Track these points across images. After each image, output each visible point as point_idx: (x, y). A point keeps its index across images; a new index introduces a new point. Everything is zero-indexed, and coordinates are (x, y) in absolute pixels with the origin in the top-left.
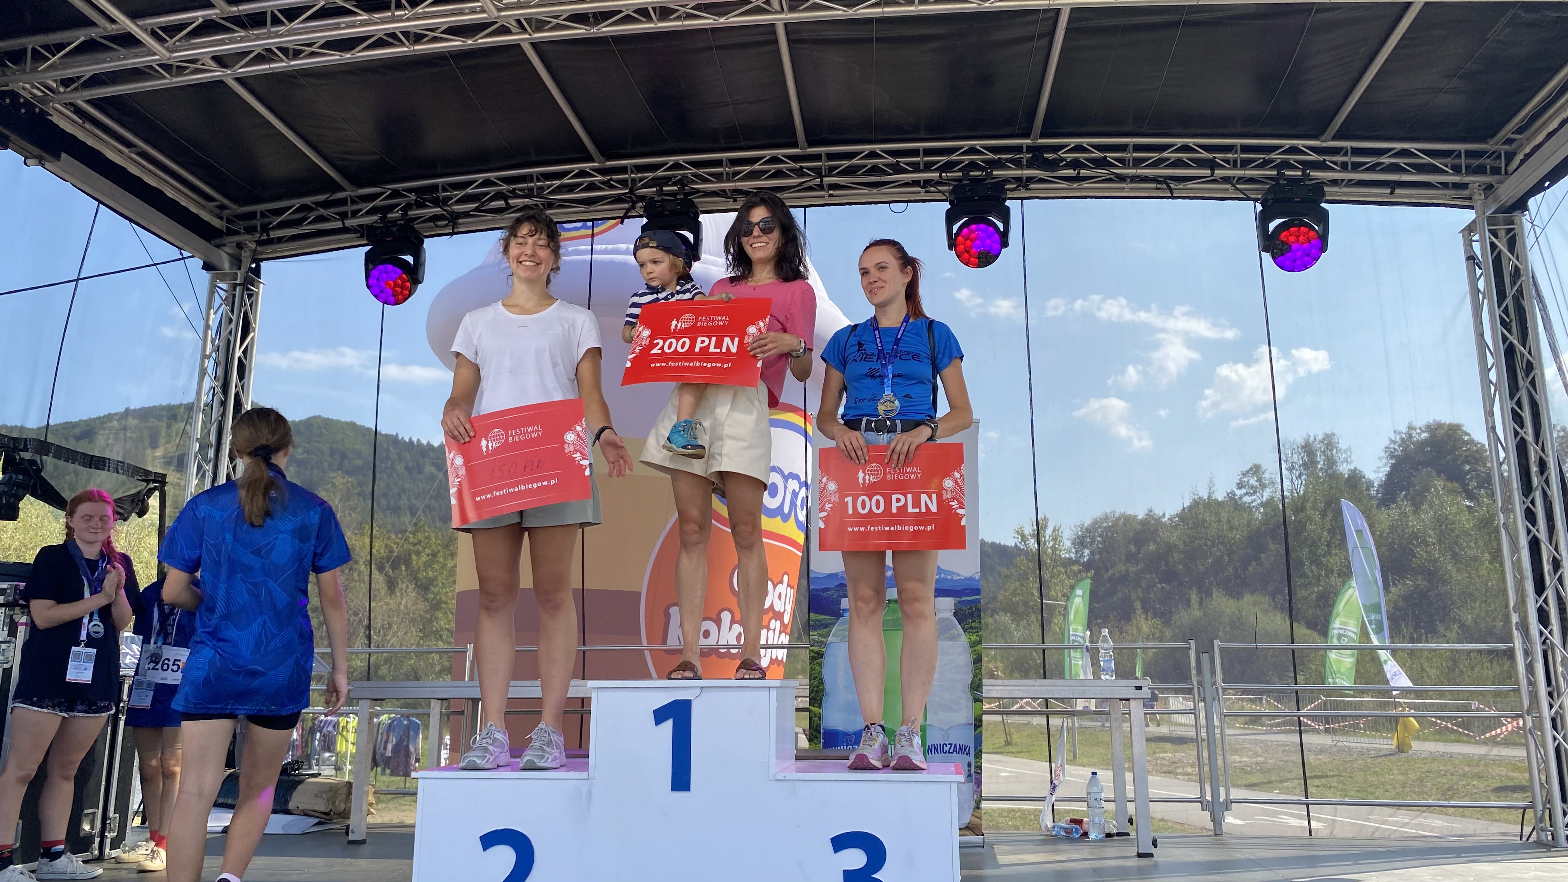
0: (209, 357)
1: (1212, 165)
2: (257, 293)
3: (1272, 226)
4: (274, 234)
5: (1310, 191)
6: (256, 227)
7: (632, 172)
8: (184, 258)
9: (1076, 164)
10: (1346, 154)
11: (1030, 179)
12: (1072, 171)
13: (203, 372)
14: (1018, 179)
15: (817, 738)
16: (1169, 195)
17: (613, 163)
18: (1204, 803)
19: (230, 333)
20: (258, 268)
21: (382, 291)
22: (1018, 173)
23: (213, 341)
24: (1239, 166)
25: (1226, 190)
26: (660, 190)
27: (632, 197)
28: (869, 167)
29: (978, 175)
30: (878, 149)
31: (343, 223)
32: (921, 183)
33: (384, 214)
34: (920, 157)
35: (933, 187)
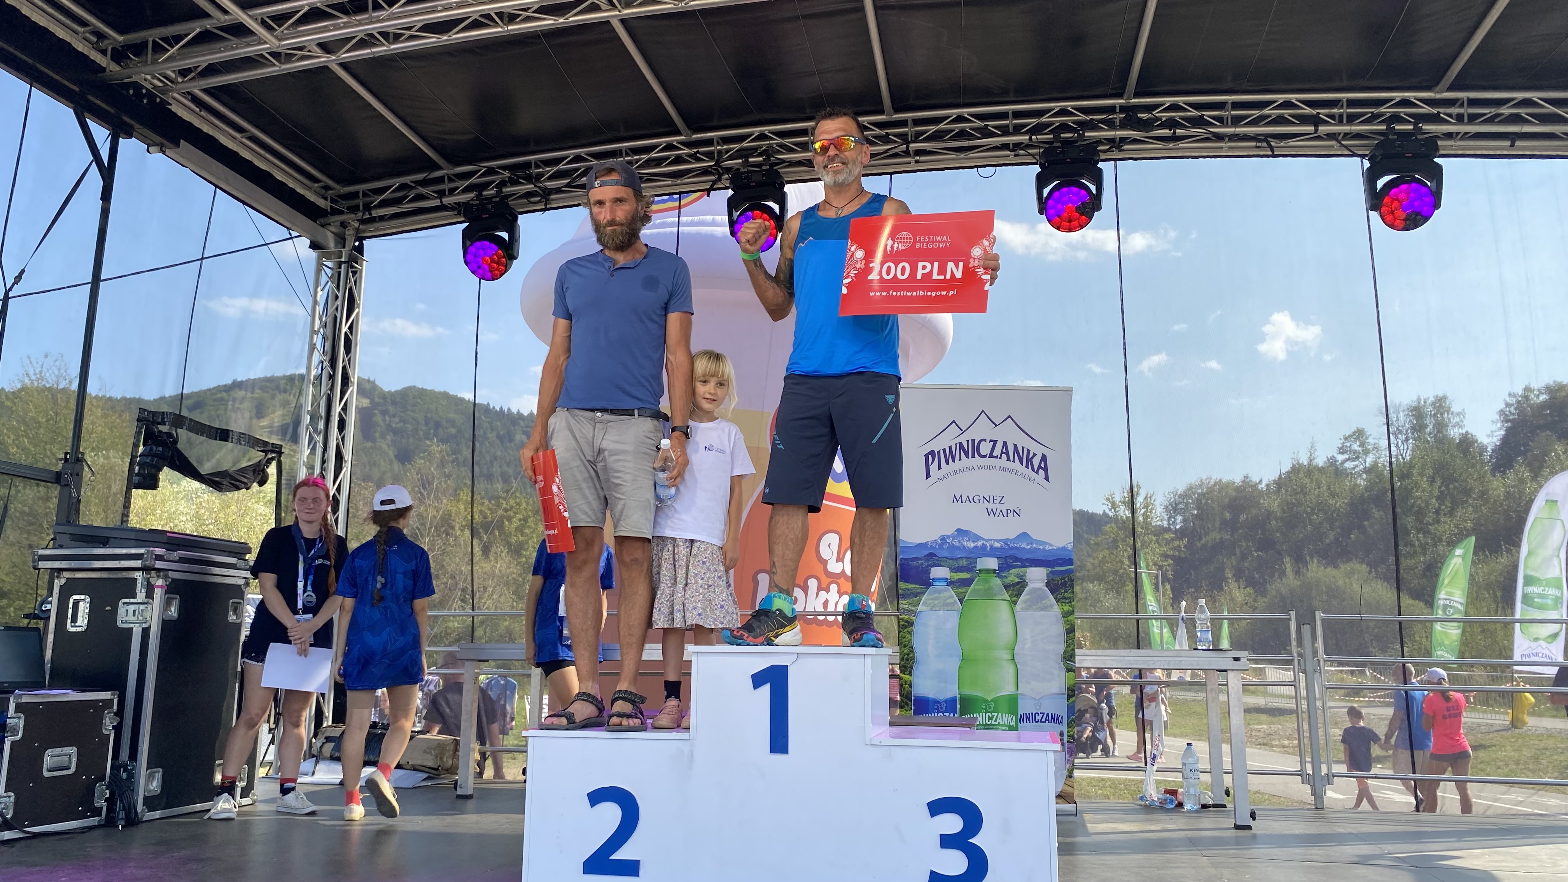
0: (317, 332)
1: (1316, 121)
2: (361, 271)
3: (1380, 183)
4: (376, 213)
5: (1423, 145)
6: (358, 206)
7: (718, 144)
8: (292, 238)
9: (1172, 124)
10: (1462, 105)
11: (1123, 140)
12: (1168, 131)
13: (312, 347)
14: (1111, 141)
15: (907, 704)
16: (1270, 153)
17: (699, 136)
18: (1305, 776)
19: (337, 309)
20: (361, 245)
21: (479, 267)
22: (1111, 134)
23: (321, 318)
24: (1345, 122)
25: (1333, 146)
26: (745, 161)
27: (719, 169)
28: (956, 131)
29: (1070, 137)
30: (966, 113)
31: (441, 201)
32: (1010, 146)
33: (480, 191)
34: (1009, 119)
35: (1022, 150)
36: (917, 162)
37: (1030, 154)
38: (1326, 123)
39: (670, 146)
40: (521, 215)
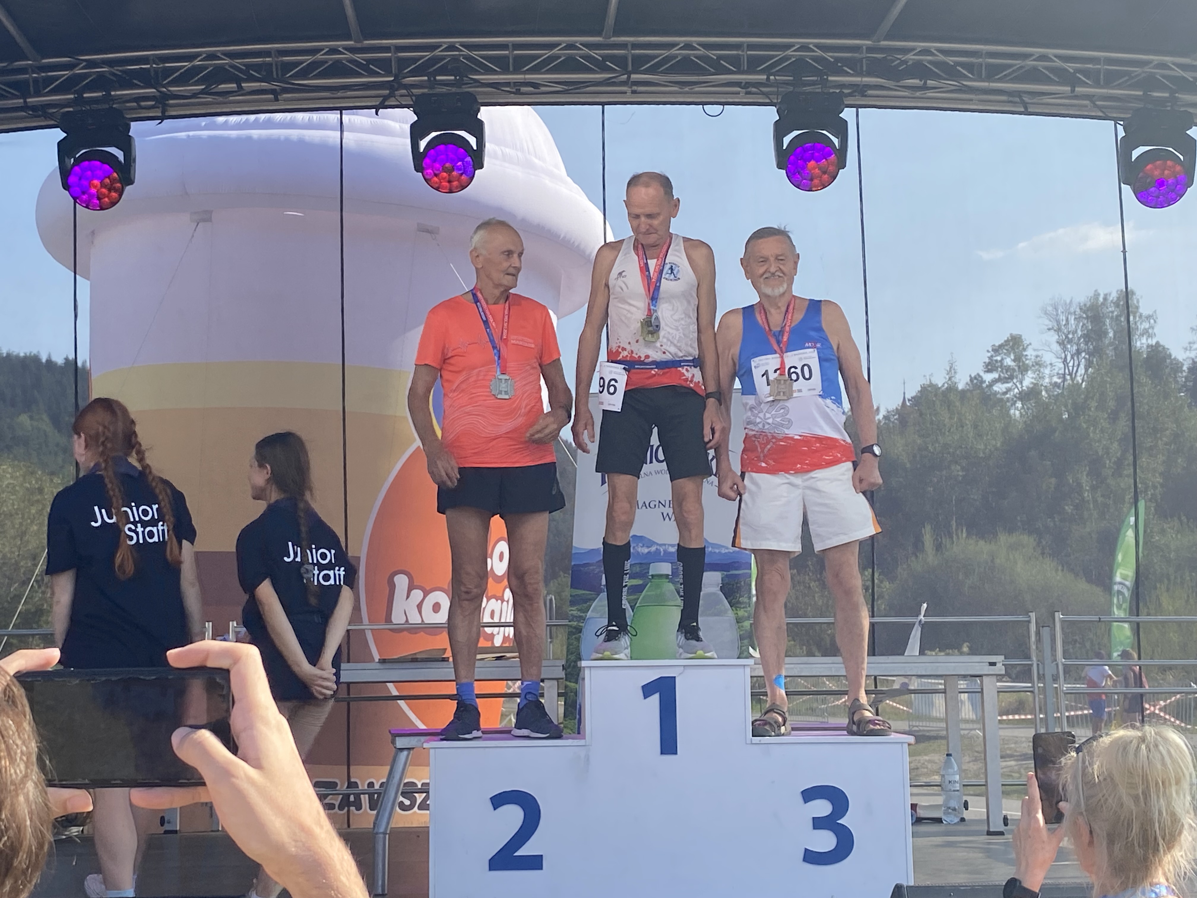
3: (1135, 154)
7: (393, 52)
11: (868, 86)
12: (918, 81)
14: (856, 86)
16: (1023, 110)
17: (373, 42)
21: (82, 193)
22: (857, 80)
25: (1086, 106)
26: (432, 79)
27: (395, 84)
28: (679, 58)
29: (812, 80)
30: (695, 41)
31: (25, 102)
32: (743, 84)
33: (80, 93)
34: (743, 51)
35: (755, 87)
36: (634, 92)
37: (763, 93)
38: (1082, 84)
39: (334, 51)
40: (133, 124)
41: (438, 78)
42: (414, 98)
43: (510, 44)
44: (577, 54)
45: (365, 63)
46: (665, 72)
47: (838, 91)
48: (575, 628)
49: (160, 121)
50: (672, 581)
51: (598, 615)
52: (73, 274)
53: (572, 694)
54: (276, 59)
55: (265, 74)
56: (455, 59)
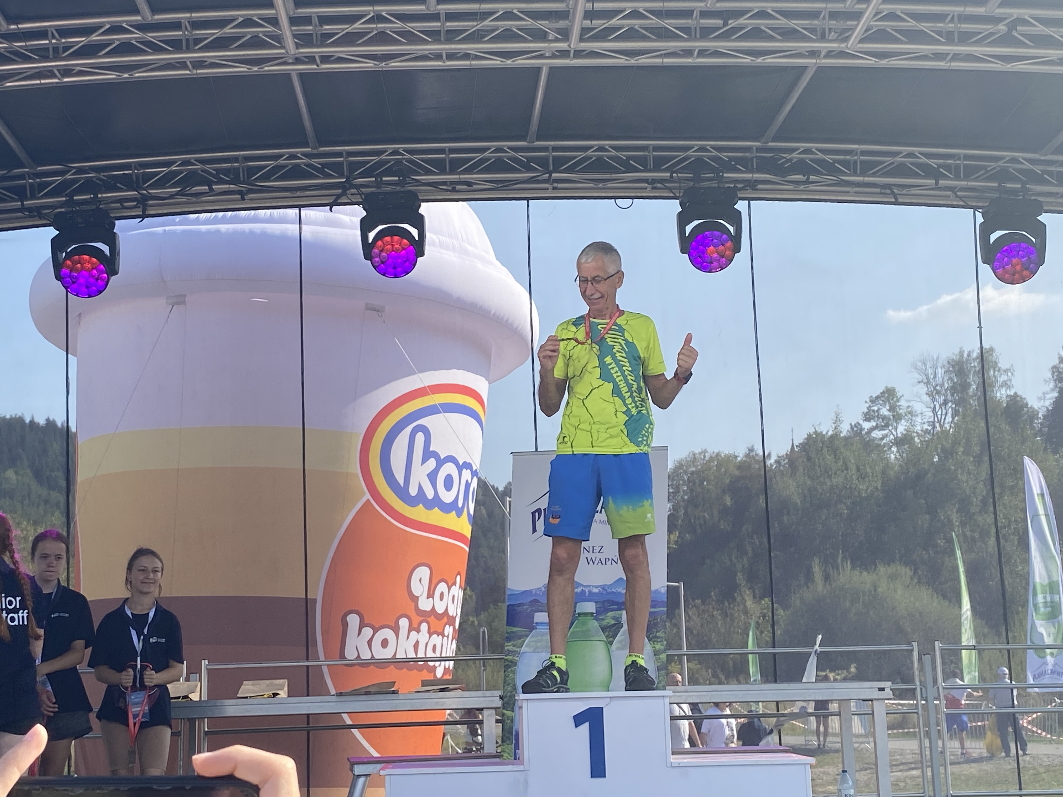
1: (937, 175)
3: (994, 237)
7: (346, 158)
11: (758, 181)
12: (802, 177)
14: (748, 181)
16: (893, 201)
17: (328, 149)
21: (73, 283)
22: (748, 176)
24: (962, 176)
25: (948, 197)
26: (379, 180)
27: (347, 185)
28: (594, 158)
29: (709, 177)
30: (607, 145)
31: (23, 204)
32: (650, 181)
33: (71, 195)
34: (649, 152)
35: (661, 183)
36: (554, 188)
37: (667, 188)
38: (945, 177)
39: (293, 157)
40: (116, 221)
41: (384, 179)
42: (363, 196)
43: (447, 149)
44: (505, 156)
45: (320, 166)
46: (581, 171)
47: (732, 186)
48: (511, 661)
49: (141, 219)
50: (596, 619)
51: (531, 650)
52: (65, 353)
53: (509, 721)
54: (243, 165)
55: (232, 176)
56: (399, 162)
